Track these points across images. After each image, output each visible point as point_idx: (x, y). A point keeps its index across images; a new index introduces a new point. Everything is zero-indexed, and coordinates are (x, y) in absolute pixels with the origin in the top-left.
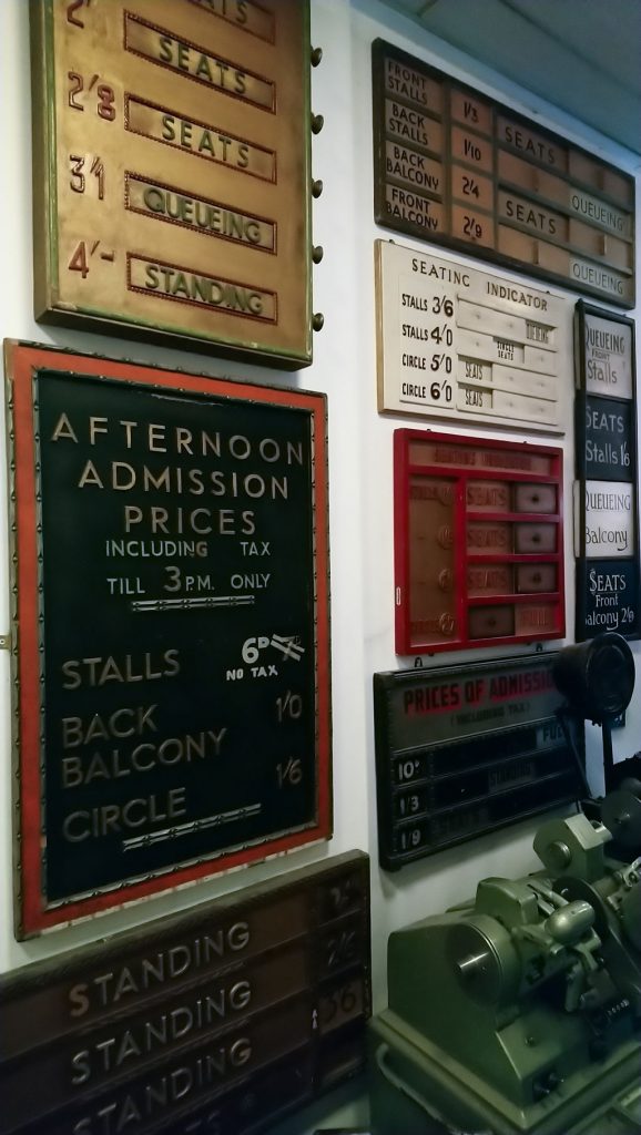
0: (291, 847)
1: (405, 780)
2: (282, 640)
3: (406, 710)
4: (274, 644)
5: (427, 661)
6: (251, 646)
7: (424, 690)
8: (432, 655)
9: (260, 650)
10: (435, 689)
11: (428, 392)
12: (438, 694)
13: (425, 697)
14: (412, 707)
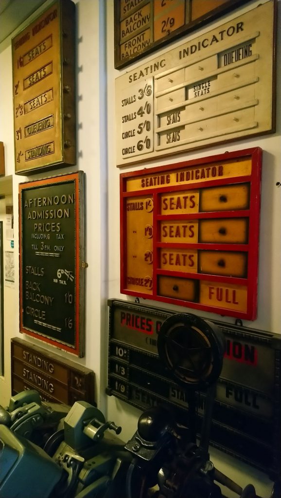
0: (69, 351)
1: (118, 356)
2: (67, 272)
3: (122, 322)
4: (65, 273)
5: (142, 301)
6: (59, 272)
7: (131, 315)
8: (145, 299)
9: (62, 274)
10: (137, 317)
11: (136, 148)
12: (139, 320)
13: (131, 319)
14: (125, 321)
